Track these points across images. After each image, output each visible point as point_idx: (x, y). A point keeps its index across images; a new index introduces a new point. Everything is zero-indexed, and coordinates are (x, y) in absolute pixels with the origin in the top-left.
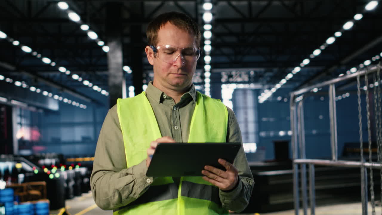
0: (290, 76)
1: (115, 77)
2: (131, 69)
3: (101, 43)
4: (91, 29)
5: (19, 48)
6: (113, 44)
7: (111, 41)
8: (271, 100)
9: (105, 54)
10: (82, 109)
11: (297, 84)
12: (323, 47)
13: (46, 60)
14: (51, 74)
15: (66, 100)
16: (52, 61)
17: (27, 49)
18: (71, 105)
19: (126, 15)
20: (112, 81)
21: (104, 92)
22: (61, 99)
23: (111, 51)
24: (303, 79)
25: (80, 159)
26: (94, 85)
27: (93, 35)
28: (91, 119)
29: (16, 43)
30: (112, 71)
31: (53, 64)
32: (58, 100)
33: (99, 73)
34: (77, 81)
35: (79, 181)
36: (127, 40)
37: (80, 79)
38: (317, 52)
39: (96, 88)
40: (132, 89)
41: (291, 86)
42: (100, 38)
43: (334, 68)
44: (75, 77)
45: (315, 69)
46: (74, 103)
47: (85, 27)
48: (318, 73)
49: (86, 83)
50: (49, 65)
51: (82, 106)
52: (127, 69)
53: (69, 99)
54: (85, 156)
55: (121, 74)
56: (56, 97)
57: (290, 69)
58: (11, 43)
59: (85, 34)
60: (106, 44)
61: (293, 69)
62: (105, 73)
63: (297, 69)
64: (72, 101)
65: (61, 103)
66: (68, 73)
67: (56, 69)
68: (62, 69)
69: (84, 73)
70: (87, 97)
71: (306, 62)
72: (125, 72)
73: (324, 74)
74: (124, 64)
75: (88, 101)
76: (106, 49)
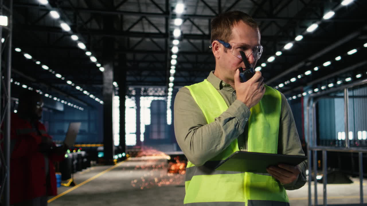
1: (108, 89)
2: (118, 84)
3: (98, 65)
4: (92, 55)
5: (40, 66)
6: (107, 66)
7: (106, 64)
9: (101, 73)
10: (81, 110)
13: (58, 76)
14: (60, 86)
15: (69, 104)
16: (62, 76)
17: (45, 67)
18: (73, 107)
20: (105, 91)
22: (66, 103)
23: (105, 71)
26: (90, 94)
27: (93, 59)
28: (86, 118)
29: (38, 63)
30: (105, 85)
31: (63, 79)
32: (64, 104)
33: (95, 86)
34: (79, 90)
35: (80, 161)
36: (116, 64)
37: (81, 90)
39: (92, 96)
40: (117, 98)
42: (98, 61)
44: (78, 88)
46: (75, 106)
49: (85, 92)
50: (60, 79)
51: (80, 108)
52: (115, 84)
53: (71, 103)
55: (112, 87)
56: (63, 102)
58: (35, 63)
59: (88, 58)
60: (102, 66)
62: (100, 86)
64: (74, 104)
65: (65, 106)
66: (73, 85)
67: (65, 82)
68: (69, 82)
69: (84, 86)
70: (85, 102)
72: (114, 86)
74: (114, 80)
75: (85, 105)
76: (102, 69)
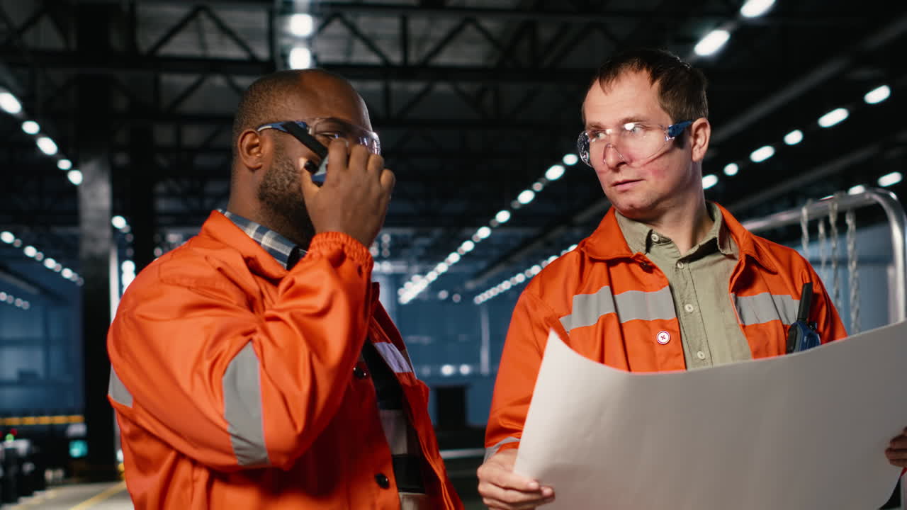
0: (468, 246)
1: (94, 239)
2: (128, 222)
3: (64, 164)
4: (44, 132)
6: (92, 166)
7: (87, 160)
8: (426, 298)
9: (74, 189)
10: (21, 309)
11: (482, 265)
12: (538, 186)
19: (121, 103)
20: (87, 248)
21: (68, 273)
23: (86, 183)
24: (495, 253)
25: (15, 421)
26: (46, 257)
27: (48, 146)
28: (38, 333)
30: (87, 227)
33: (59, 231)
34: (9, 245)
35: (13, 470)
36: (122, 159)
37: (18, 243)
38: (526, 197)
39: (51, 263)
40: (129, 266)
41: (468, 269)
42: (63, 152)
43: (560, 232)
44: (7, 237)
45: (521, 232)
46: (3, 296)
47: (31, 127)
48: (527, 242)
51: (20, 303)
52: (120, 222)
54: (25, 414)
55: (107, 233)
57: (467, 232)
59: (30, 141)
60: (75, 166)
61: (475, 232)
62: (73, 230)
63: (484, 233)
69: (26, 230)
70: (30, 282)
71: (503, 216)
72: (115, 230)
73: (538, 245)
74: (115, 212)
75: (33, 291)
76: (76, 177)
